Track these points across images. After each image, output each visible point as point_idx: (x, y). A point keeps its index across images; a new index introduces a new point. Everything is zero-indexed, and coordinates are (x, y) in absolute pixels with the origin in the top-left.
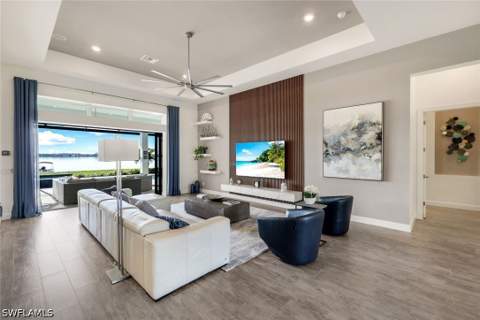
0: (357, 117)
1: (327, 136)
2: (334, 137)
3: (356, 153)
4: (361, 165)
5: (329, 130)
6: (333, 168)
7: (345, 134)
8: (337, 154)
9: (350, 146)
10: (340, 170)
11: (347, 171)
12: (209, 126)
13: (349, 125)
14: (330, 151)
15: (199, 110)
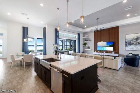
0: (136, 36)
1: (126, 41)
2: (129, 41)
3: (136, 44)
4: (137, 47)
5: (127, 39)
6: (128, 48)
7: (132, 40)
8: (130, 45)
9: (134, 43)
10: (131, 49)
11: (133, 49)
12: (87, 38)
13: (133, 38)
14: (128, 44)
15: (83, 34)
